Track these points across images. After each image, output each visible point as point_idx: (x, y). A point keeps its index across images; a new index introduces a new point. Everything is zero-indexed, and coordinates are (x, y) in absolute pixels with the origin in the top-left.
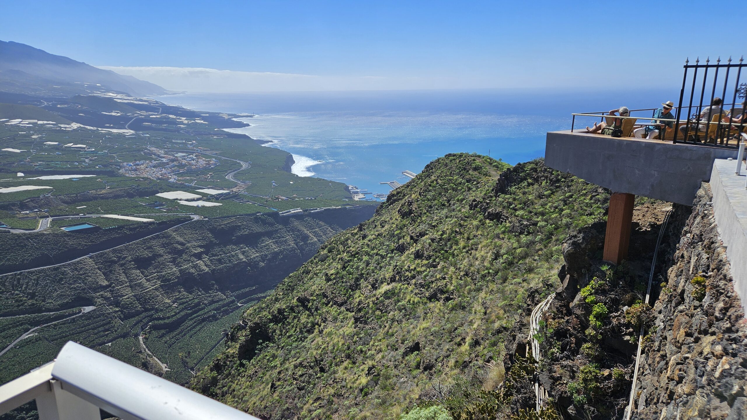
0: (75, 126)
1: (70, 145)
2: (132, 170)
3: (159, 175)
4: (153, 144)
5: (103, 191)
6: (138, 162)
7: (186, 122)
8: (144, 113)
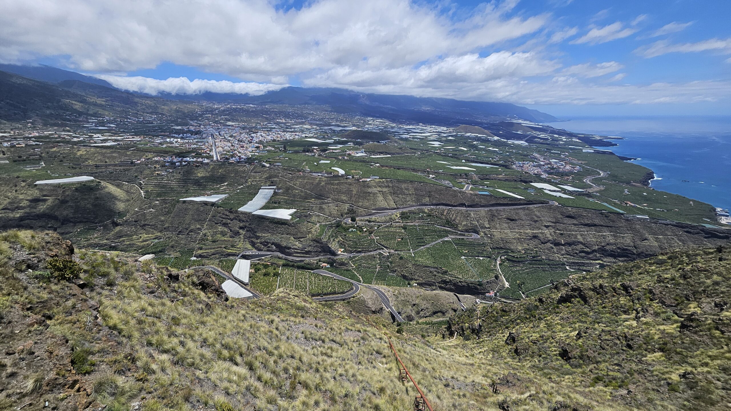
0: (496, 138)
1: (490, 148)
2: (520, 166)
3: (536, 172)
4: (539, 152)
5: (500, 176)
6: (525, 162)
7: (565, 140)
8: (538, 133)
